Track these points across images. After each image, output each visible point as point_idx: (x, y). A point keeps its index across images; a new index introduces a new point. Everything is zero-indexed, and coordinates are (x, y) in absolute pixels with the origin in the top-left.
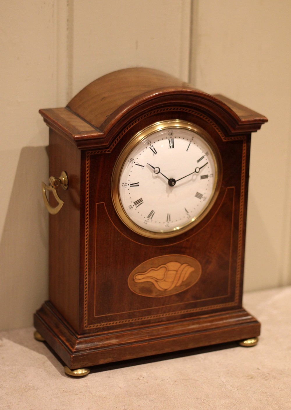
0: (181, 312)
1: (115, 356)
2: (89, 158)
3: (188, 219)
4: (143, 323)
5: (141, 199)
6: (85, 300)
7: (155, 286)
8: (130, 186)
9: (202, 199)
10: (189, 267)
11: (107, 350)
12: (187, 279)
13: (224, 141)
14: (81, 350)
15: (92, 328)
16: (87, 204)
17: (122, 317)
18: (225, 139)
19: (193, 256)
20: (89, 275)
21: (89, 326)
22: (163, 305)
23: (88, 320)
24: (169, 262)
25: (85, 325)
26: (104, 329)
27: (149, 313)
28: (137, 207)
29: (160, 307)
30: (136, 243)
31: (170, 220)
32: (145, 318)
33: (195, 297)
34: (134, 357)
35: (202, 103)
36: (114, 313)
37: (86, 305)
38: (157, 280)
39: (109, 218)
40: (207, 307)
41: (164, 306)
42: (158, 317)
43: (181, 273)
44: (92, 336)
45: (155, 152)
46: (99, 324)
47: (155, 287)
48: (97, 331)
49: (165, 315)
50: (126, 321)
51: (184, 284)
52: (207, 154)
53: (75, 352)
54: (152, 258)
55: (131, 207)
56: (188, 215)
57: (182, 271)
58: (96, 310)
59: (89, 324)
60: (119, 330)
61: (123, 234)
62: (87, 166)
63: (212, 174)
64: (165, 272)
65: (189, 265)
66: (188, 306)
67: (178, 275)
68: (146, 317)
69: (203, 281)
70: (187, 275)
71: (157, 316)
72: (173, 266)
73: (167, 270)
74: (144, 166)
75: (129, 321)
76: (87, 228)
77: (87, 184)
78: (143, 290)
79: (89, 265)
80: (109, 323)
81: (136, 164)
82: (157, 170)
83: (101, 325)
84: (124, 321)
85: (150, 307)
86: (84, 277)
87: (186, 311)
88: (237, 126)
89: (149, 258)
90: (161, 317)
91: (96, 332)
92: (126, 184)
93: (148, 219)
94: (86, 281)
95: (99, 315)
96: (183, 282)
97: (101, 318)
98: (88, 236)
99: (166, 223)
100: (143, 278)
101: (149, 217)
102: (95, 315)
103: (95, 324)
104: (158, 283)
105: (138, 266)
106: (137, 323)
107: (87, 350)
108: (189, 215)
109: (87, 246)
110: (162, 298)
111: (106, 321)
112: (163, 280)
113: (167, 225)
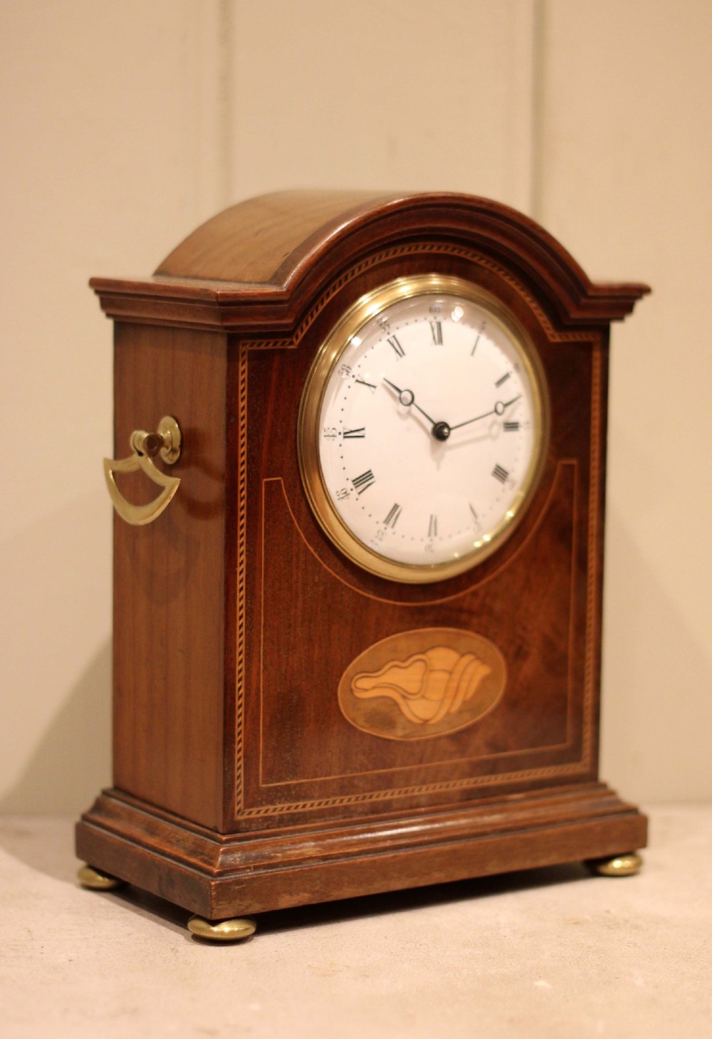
0: (461, 784)
1: (317, 888)
2: (246, 357)
3: (477, 533)
4: (374, 809)
5: (370, 471)
6: (237, 739)
7: (400, 710)
8: (345, 437)
9: (507, 484)
10: (476, 663)
11: (296, 870)
12: (474, 697)
13: (552, 340)
14: (234, 870)
15: (253, 815)
16: (243, 481)
17: (325, 790)
18: (555, 337)
19: (486, 635)
20: (248, 670)
21: (248, 811)
22: (421, 762)
23: (246, 793)
24: (433, 648)
25: (237, 808)
26: (282, 821)
27: (388, 782)
28: (360, 493)
29: (415, 767)
30: (357, 594)
31: (436, 534)
32: (378, 796)
33: (494, 746)
35: (504, 234)
36: (307, 778)
37: (241, 754)
38: (407, 695)
39: (292, 522)
40: (520, 773)
41: (422, 766)
42: (409, 794)
43: (460, 680)
44: (257, 837)
45: (400, 352)
46: (272, 807)
47: (401, 713)
48: (266, 824)
49: (424, 792)
50: (334, 802)
51: (469, 707)
52: (517, 367)
53: (220, 874)
54: (394, 634)
55: (346, 493)
57: (463, 673)
58: (263, 768)
59: (249, 805)
60: (319, 824)
61: (325, 566)
62: (241, 378)
63: (528, 423)
64: (424, 674)
65: (478, 658)
66: (477, 769)
67: (454, 684)
68: (383, 793)
69: (511, 702)
70: (474, 685)
71: (406, 792)
72: (442, 658)
73: (429, 670)
74: (374, 387)
75: (341, 801)
76: (242, 544)
77: (243, 427)
78: (373, 718)
79: (246, 645)
80: (295, 804)
81: (357, 381)
82: (406, 399)
83: (274, 810)
84: (331, 800)
85: (390, 767)
86: (234, 677)
87: (472, 780)
88: (584, 301)
89: (387, 635)
90: (416, 793)
91: (263, 829)
92: (334, 431)
93: (386, 528)
94: (240, 689)
95: (272, 783)
96: (464, 702)
97: (277, 789)
98: (243, 566)
99: (427, 541)
100: (374, 688)
101: (387, 521)
102: (261, 781)
103: (262, 805)
104: (409, 702)
105: (363, 654)
106: (360, 809)
107: (248, 870)
108: (479, 524)
109: (243, 593)
110: (418, 743)
111: (287, 800)
112: (419, 696)
113: (429, 547)
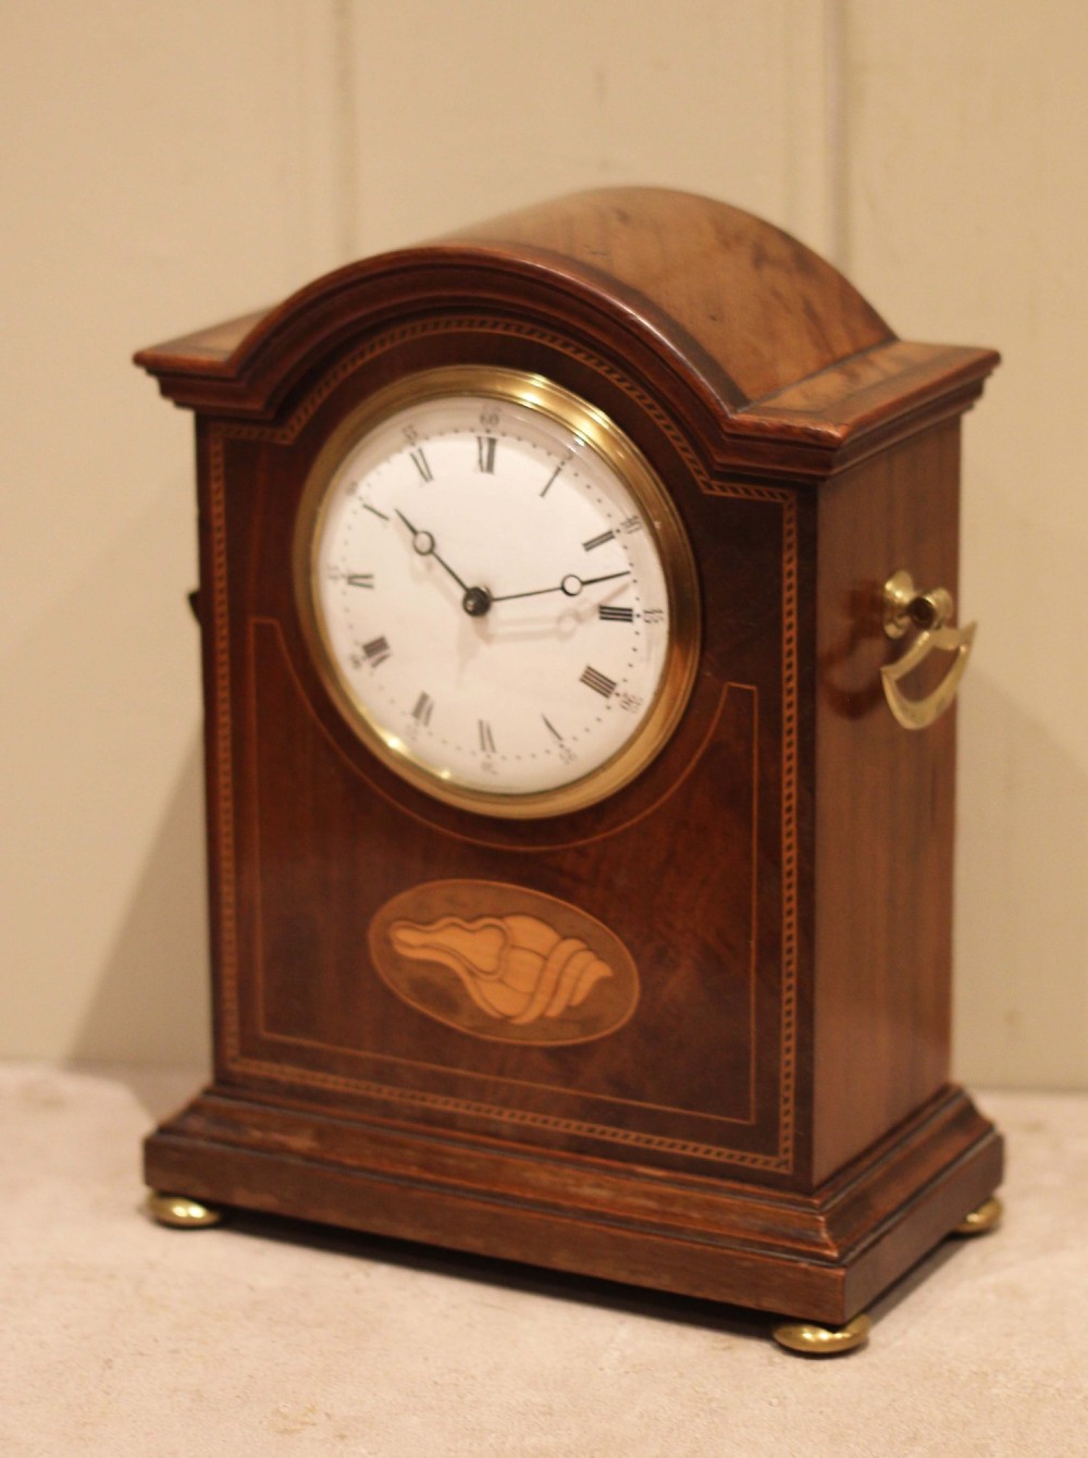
0: (567, 1126)
1: (289, 1195)
3: (567, 763)
4: (429, 1118)
5: (383, 637)
7: (464, 989)
8: (348, 582)
9: (614, 700)
10: (589, 956)
12: (584, 1003)
13: (706, 491)
14: (184, 1131)
15: (252, 1070)
17: (353, 1068)
18: (711, 488)
19: (601, 919)
21: (244, 1061)
22: (501, 1073)
23: (240, 1038)
24: (515, 914)
25: (228, 1053)
26: (293, 1091)
27: (449, 1087)
28: (373, 666)
29: (491, 1078)
30: (393, 805)
31: (494, 750)
32: (434, 1101)
34: (354, 1223)
36: (328, 1044)
38: (476, 971)
41: (503, 1080)
42: (483, 1114)
43: (561, 973)
45: (427, 476)
46: (277, 1068)
47: (467, 995)
48: (270, 1088)
49: (507, 1117)
50: (368, 1089)
51: (571, 1015)
52: (630, 525)
55: (356, 661)
56: (562, 746)
57: (566, 963)
58: (265, 1011)
59: (243, 1053)
61: (344, 755)
62: (214, 474)
64: (502, 949)
65: (589, 949)
66: (592, 1111)
67: (550, 976)
68: (438, 1098)
69: (646, 1029)
70: (585, 986)
71: (478, 1109)
72: (530, 932)
73: (509, 943)
74: (385, 518)
75: (379, 1091)
78: (422, 988)
80: (311, 1073)
81: (365, 506)
82: (422, 544)
83: (282, 1073)
85: (450, 1066)
87: (586, 1125)
88: (724, 439)
89: (443, 877)
90: (493, 1116)
92: (338, 572)
93: (418, 726)
95: (278, 1034)
96: (569, 1008)
97: (283, 1045)
99: (481, 758)
100: (424, 946)
101: (417, 713)
102: (261, 1027)
103: (265, 1060)
104: (479, 982)
105: (402, 896)
108: (568, 751)
110: (495, 1045)
111: (299, 1065)
112: (494, 977)
113: (487, 767)
